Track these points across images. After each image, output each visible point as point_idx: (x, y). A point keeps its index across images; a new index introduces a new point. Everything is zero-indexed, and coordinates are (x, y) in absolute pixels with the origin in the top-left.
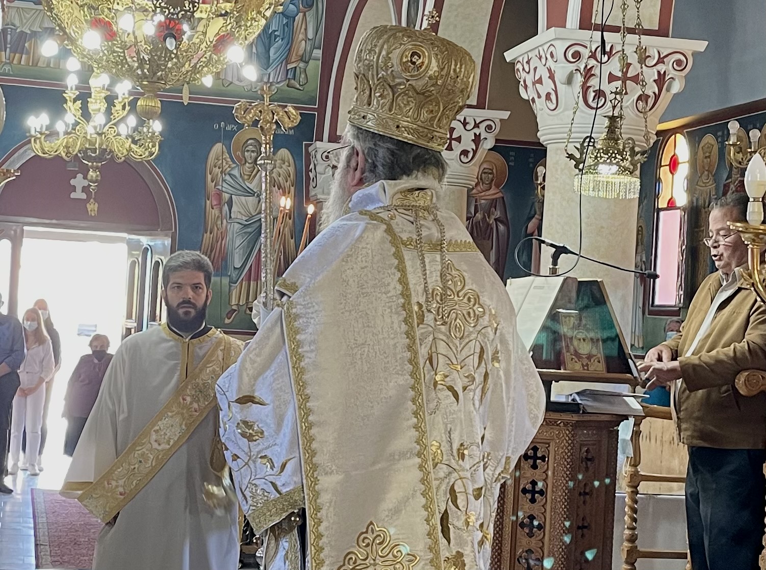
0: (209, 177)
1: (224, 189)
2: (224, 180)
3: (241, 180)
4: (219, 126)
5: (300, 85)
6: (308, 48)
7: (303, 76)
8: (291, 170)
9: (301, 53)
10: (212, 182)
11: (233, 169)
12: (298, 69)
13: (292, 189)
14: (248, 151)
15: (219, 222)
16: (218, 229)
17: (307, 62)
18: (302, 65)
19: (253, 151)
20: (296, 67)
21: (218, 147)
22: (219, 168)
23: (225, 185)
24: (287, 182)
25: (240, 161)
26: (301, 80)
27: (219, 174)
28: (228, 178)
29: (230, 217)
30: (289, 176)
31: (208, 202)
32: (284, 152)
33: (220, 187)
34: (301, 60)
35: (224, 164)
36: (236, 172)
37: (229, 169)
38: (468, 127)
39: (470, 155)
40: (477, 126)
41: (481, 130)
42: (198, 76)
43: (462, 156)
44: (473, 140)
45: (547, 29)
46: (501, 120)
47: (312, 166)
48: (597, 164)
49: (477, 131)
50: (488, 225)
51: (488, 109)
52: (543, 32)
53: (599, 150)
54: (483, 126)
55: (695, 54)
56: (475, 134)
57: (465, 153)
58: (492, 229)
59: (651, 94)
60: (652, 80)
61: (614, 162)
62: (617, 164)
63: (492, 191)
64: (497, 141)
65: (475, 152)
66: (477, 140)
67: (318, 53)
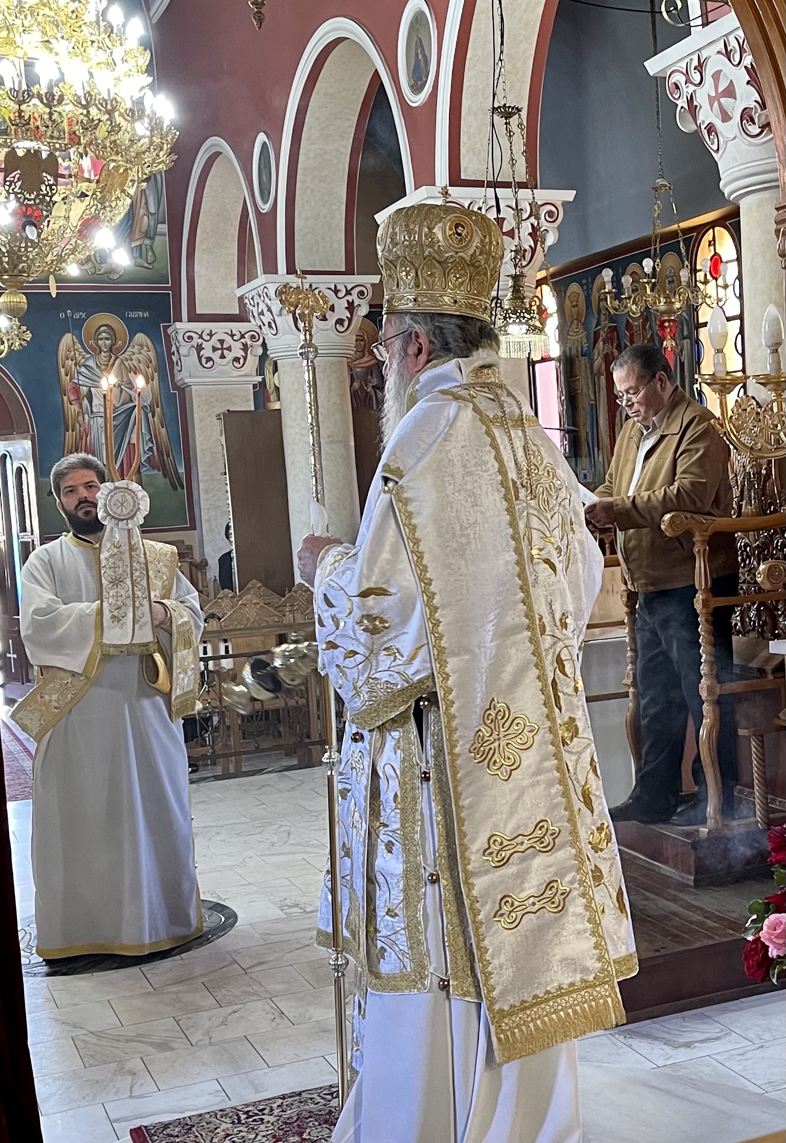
0: (63, 371)
1: (80, 382)
2: (79, 373)
3: (98, 370)
4: (66, 314)
5: (148, 263)
6: (152, 223)
7: (150, 253)
8: (152, 354)
9: (144, 229)
10: (67, 375)
11: (87, 359)
12: (143, 246)
13: (156, 375)
14: (101, 339)
15: (80, 418)
16: (80, 426)
17: (153, 239)
18: (147, 242)
19: (107, 339)
20: (141, 245)
21: (67, 339)
22: (72, 360)
23: (81, 378)
24: (148, 368)
25: (94, 350)
26: (149, 258)
27: (73, 367)
28: (83, 370)
29: (92, 412)
30: (151, 362)
31: (65, 398)
32: (140, 337)
33: (76, 381)
34: (146, 237)
35: (77, 355)
36: (91, 363)
37: (83, 360)
38: (341, 295)
39: (346, 324)
40: (348, 293)
41: (354, 297)
42: (63, 264)
43: (338, 326)
44: (346, 308)
45: (416, 189)
46: (373, 285)
47: (174, 349)
48: (505, 326)
49: (349, 298)
50: (367, 393)
51: (358, 274)
52: (411, 192)
53: (507, 310)
54: (355, 292)
55: (565, 204)
56: (348, 301)
57: (340, 322)
58: (371, 397)
59: (527, 248)
60: (526, 234)
61: (524, 321)
62: (527, 323)
63: (366, 359)
64: (371, 306)
65: (350, 320)
66: (351, 307)
67: (163, 228)
